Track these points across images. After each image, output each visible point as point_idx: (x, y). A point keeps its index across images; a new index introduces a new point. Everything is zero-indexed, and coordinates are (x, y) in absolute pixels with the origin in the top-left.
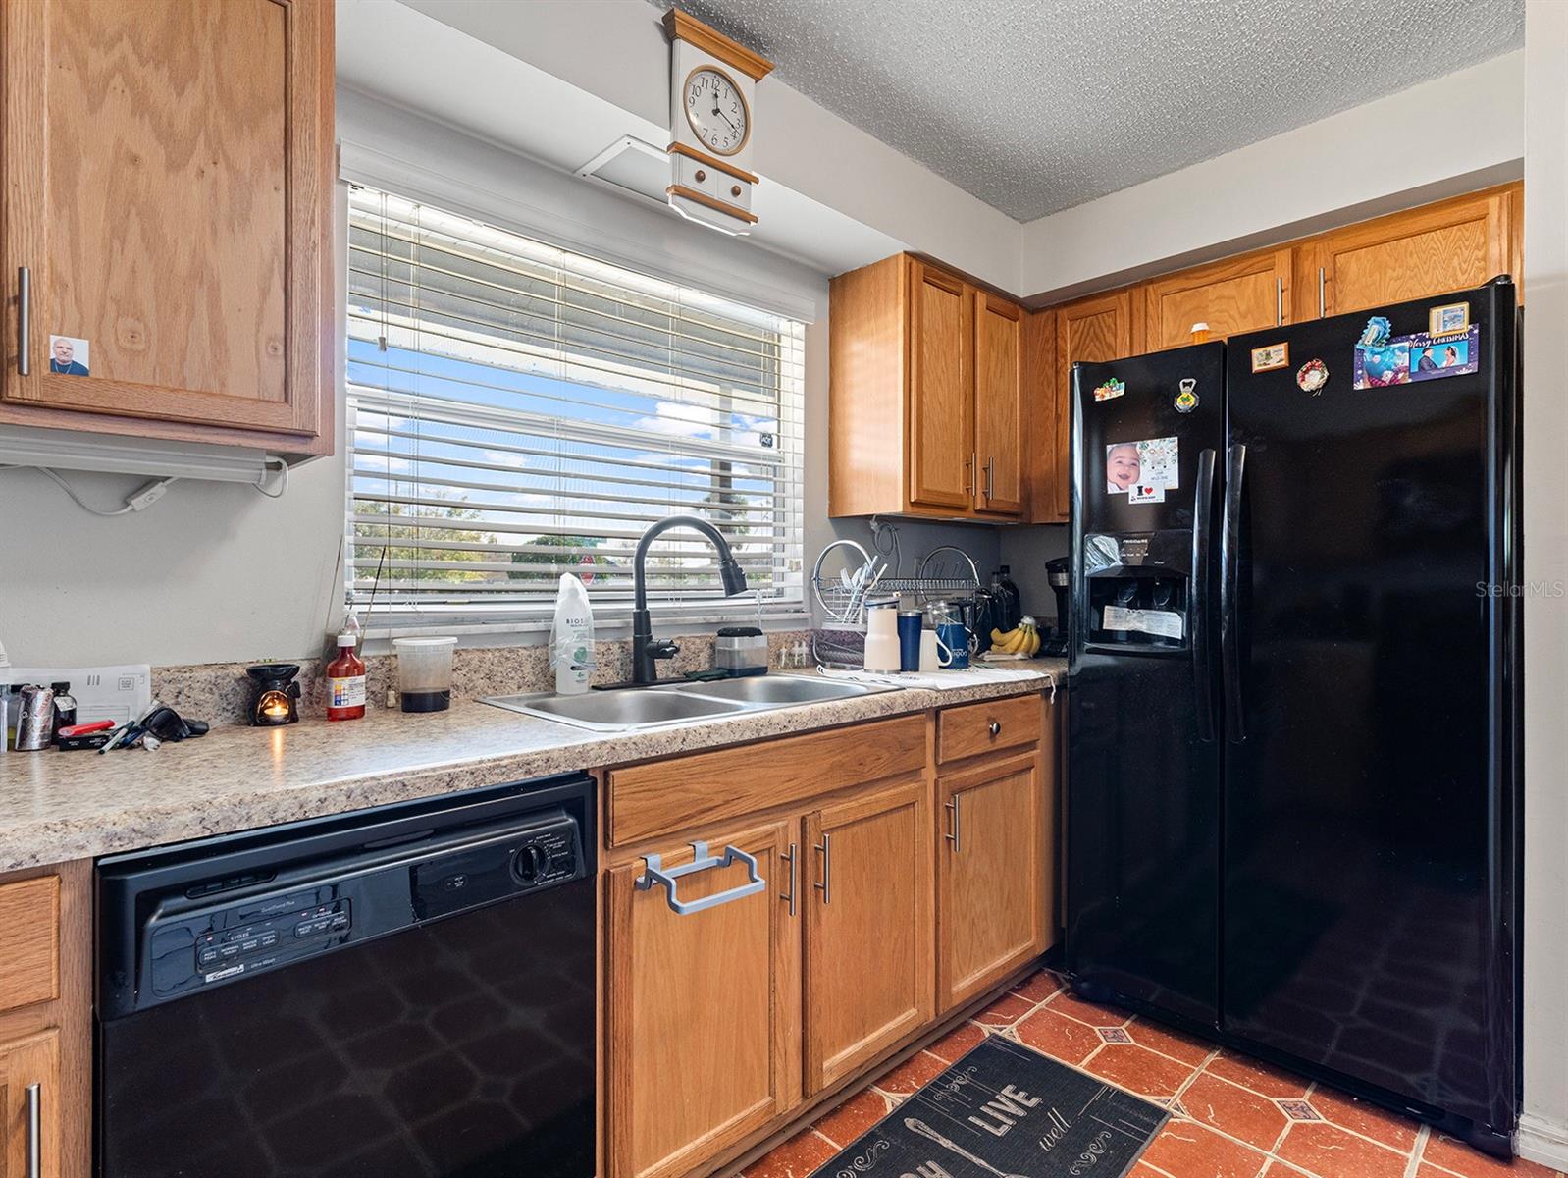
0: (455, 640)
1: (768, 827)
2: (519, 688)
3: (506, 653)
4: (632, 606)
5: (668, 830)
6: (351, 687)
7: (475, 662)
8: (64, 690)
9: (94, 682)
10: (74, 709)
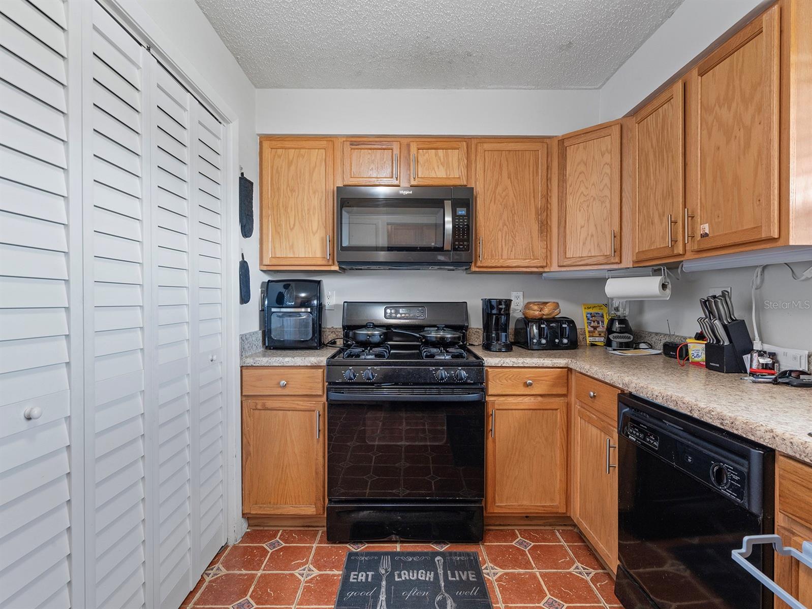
8: (773, 355)
9: (785, 354)
10: (773, 364)
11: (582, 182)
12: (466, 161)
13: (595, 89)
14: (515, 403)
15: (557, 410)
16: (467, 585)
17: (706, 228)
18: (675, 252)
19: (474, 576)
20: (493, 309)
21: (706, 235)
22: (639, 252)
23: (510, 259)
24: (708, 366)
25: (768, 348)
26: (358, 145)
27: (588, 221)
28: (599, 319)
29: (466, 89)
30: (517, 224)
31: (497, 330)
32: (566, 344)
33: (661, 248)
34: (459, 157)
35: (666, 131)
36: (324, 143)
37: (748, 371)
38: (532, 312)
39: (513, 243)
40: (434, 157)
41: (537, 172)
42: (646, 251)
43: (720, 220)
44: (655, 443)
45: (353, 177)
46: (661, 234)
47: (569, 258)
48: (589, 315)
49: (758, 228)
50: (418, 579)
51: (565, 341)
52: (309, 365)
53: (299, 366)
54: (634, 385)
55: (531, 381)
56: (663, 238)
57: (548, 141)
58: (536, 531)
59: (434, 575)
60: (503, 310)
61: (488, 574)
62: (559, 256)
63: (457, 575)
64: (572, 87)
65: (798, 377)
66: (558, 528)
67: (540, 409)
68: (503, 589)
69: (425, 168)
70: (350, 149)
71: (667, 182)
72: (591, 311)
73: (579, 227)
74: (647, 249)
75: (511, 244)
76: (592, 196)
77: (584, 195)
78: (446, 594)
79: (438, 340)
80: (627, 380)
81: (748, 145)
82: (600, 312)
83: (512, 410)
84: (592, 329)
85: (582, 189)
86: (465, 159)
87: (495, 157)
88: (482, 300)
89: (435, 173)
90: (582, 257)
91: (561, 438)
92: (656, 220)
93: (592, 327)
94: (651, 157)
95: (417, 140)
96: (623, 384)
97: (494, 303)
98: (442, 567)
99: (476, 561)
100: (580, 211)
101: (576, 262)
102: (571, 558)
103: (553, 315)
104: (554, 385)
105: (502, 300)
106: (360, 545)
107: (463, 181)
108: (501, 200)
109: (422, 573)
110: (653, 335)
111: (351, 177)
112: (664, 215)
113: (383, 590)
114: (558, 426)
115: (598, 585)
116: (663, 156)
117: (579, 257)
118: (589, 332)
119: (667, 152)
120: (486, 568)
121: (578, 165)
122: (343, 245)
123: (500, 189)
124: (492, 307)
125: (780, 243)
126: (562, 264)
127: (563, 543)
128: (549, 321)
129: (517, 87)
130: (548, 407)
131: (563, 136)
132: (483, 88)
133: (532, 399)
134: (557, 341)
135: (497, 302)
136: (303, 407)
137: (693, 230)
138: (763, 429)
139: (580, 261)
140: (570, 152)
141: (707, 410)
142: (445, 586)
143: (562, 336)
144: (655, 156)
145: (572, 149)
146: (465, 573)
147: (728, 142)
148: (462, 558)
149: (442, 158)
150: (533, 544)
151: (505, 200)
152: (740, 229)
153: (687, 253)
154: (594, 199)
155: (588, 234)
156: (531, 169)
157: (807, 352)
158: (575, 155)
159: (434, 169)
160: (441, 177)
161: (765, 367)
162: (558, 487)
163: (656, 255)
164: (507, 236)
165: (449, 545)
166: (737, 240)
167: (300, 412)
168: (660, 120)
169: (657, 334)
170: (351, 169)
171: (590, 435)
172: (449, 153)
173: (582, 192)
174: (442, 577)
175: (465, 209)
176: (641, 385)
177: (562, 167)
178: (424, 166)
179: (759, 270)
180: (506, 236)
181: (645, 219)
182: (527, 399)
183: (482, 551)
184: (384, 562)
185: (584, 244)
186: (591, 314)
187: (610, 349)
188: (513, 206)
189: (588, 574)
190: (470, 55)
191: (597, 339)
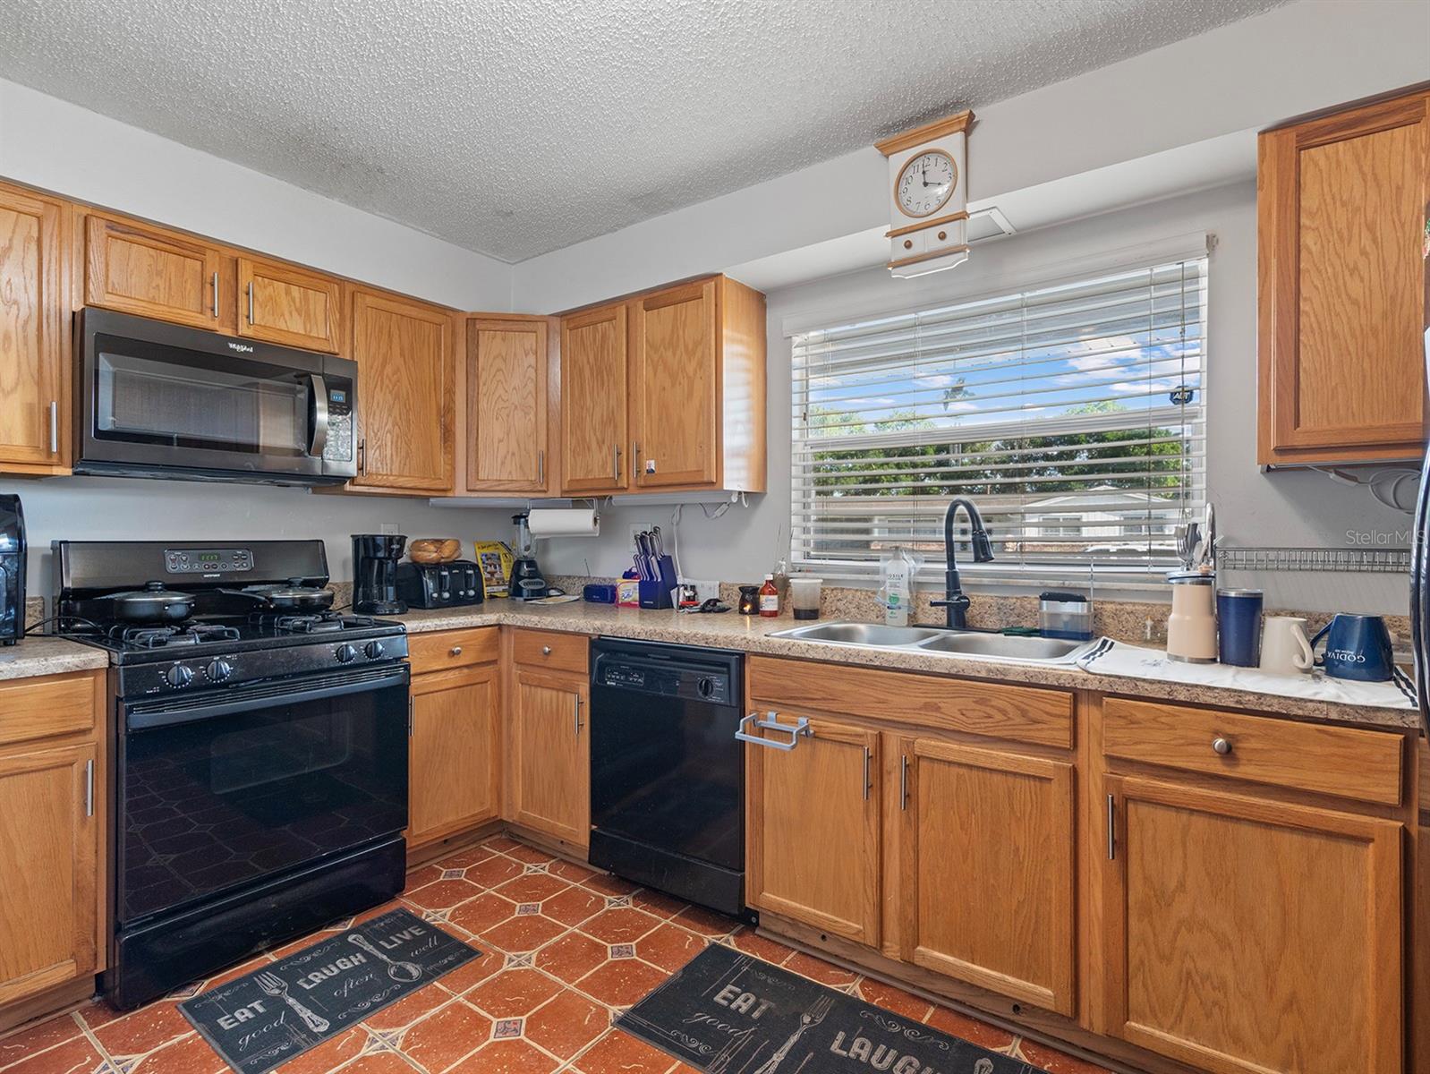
0: (821, 581)
1: (859, 730)
2: (877, 617)
3: (869, 593)
4: (945, 566)
5: (783, 701)
6: (766, 601)
7: (850, 597)
8: (693, 588)
9: (702, 586)
10: (694, 596)
11: (500, 383)
12: (338, 316)
13: (508, 263)
14: (438, 682)
15: (486, 682)
16: (417, 942)
17: (652, 464)
18: (619, 485)
19: (419, 929)
20: (379, 551)
21: (652, 471)
22: (571, 480)
23: (403, 476)
24: (642, 605)
25: (688, 582)
26: (128, 233)
27: (508, 435)
28: (495, 561)
29: (340, 201)
30: (412, 425)
31: (380, 582)
32: (474, 596)
33: (599, 479)
34: (326, 306)
35: (606, 352)
36: (37, 206)
37: (675, 606)
38: (425, 554)
39: (407, 453)
40: (284, 295)
41: (439, 356)
42: (580, 480)
43: (666, 458)
44: (640, 680)
45: (112, 293)
46: (600, 463)
47: (484, 480)
48: (484, 557)
49: (700, 471)
50: (342, 971)
51: (472, 593)
52: (61, 671)
53: (34, 677)
54: (609, 627)
55: (459, 648)
56: (604, 467)
57: (451, 314)
58: (460, 856)
59: (363, 955)
60: (394, 552)
61: (435, 920)
62: (469, 477)
63: (396, 940)
64: (484, 252)
65: (715, 604)
66: (483, 842)
67: (467, 686)
68: (465, 924)
69: (267, 309)
70: (106, 236)
71: (608, 407)
72: (485, 551)
73: (496, 441)
74: (581, 478)
75: (403, 454)
76: (513, 404)
77: (503, 400)
78: (399, 963)
79: (298, 603)
80: (598, 623)
81: (690, 394)
82: (496, 552)
83: (432, 692)
84: (489, 576)
85: (500, 391)
86: (337, 312)
87: (382, 318)
88: (352, 536)
89: (286, 322)
90: (500, 480)
91: (492, 718)
92: (594, 445)
93: (488, 573)
94: (587, 373)
95: (255, 258)
96: (594, 629)
97: (380, 541)
98: (366, 943)
99: (410, 915)
100: (497, 419)
101: (491, 487)
102: (517, 864)
103: (453, 558)
104: (483, 651)
105: (394, 536)
106: (194, 988)
107: (334, 348)
108: (391, 387)
109: (343, 962)
110: (565, 578)
111: (108, 293)
112: (603, 442)
113: (298, 1007)
114: (489, 704)
115: (558, 872)
116: (602, 377)
117: (496, 480)
118: (486, 580)
119: (608, 375)
120: (428, 916)
121: (494, 358)
122: (101, 427)
123: (389, 370)
124: (377, 548)
125: (716, 487)
126: (472, 488)
127: (498, 854)
128: (450, 566)
129: (416, 227)
130: (477, 681)
131: (472, 313)
132: (368, 211)
133: (457, 672)
134: (462, 593)
135: (385, 539)
136: (46, 762)
137: (639, 465)
138: (739, 639)
139: (499, 485)
140: (484, 338)
141: (692, 634)
142: (389, 957)
143: (467, 588)
144: (592, 374)
145: (486, 336)
146: (405, 932)
147: (673, 385)
148: (387, 921)
149: (297, 300)
150: (465, 870)
151: (396, 388)
152: (684, 470)
153: (630, 488)
154: (516, 407)
155: (508, 452)
156: (432, 350)
157: (718, 583)
158: (491, 345)
159: (283, 315)
160: (295, 331)
161: (689, 598)
162: (489, 784)
163: (596, 485)
164: (399, 444)
165: (354, 919)
166: (682, 480)
167: (34, 775)
168: (599, 336)
169: (569, 577)
170: (107, 277)
171: (539, 701)
172: (310, 296)
173: (500, 396)
174: (376, 951)
175: (344, 393)
176: (618, 626)
177: (472, 356)
178: (266, 306)
179: (678, 507)
180: (397, 442)
181: (579, 443)
182: (451, 675)
183: (406, 902)
184: (266, 982)
185: (503, 463)
186: (486, 555)
187: (522, 599)
188: (408, 399)
189: (543, 869)
190: (381, 171)
191: (495, 589)
